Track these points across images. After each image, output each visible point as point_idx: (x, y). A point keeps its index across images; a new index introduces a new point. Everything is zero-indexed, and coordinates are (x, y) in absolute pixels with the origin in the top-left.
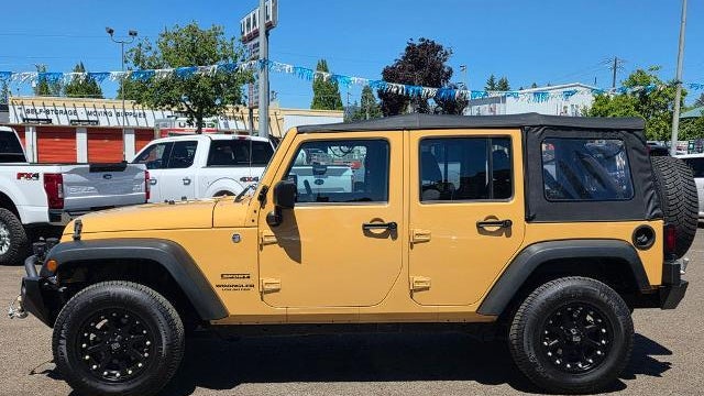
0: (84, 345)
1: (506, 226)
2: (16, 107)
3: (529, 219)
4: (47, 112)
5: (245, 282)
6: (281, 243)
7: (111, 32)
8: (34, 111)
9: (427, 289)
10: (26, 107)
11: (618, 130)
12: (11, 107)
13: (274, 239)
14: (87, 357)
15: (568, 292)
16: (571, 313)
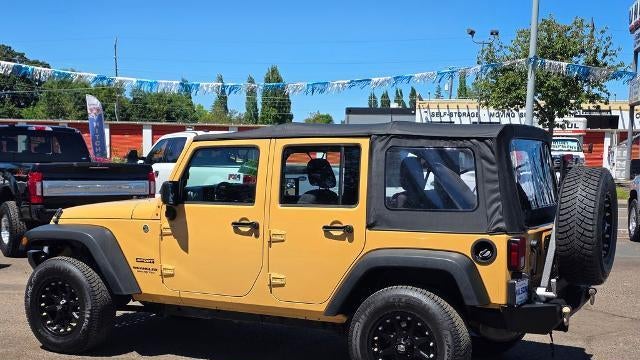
0: (43, 304)
1: (349, 231)
2: (423, 111)
3: (370, 226)
4: (451, 115)
5: (150, 266)
6: (175, 234)
7: (472, 33)
8: (439, 114)
9: (283, 285)
10: (432, 111)
11: (468, 139)
12: (417, 111)
13: (169, 231)
14: (45, 314)
15: (391, 300)
16: (400, 321)
